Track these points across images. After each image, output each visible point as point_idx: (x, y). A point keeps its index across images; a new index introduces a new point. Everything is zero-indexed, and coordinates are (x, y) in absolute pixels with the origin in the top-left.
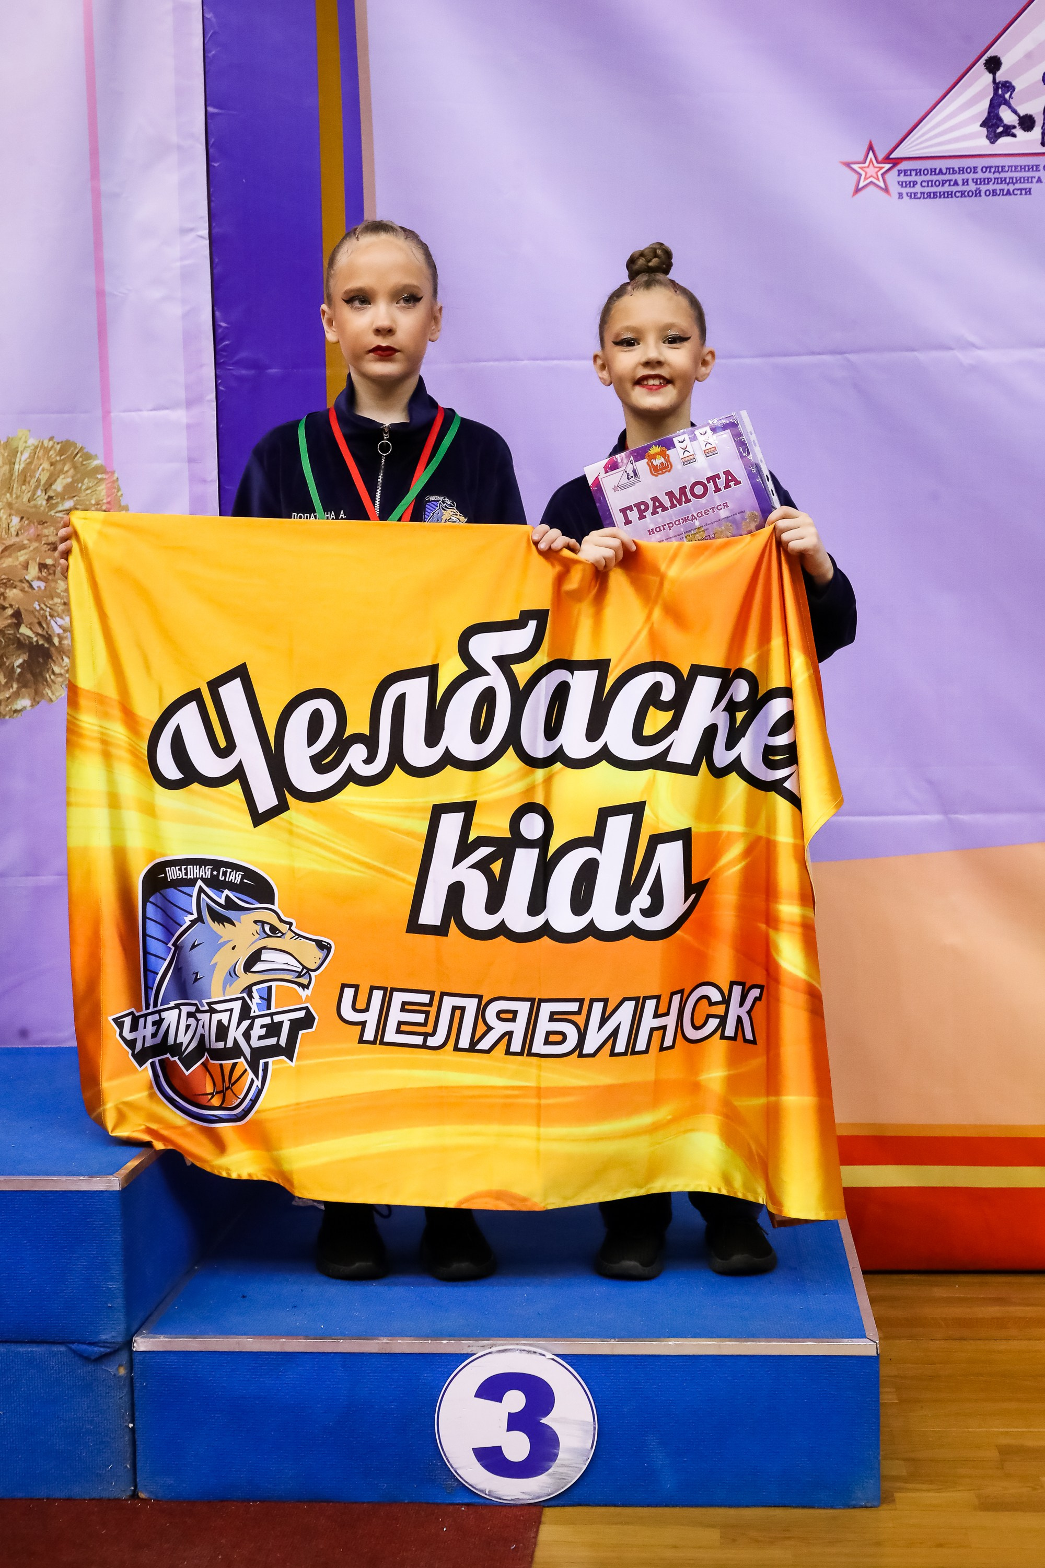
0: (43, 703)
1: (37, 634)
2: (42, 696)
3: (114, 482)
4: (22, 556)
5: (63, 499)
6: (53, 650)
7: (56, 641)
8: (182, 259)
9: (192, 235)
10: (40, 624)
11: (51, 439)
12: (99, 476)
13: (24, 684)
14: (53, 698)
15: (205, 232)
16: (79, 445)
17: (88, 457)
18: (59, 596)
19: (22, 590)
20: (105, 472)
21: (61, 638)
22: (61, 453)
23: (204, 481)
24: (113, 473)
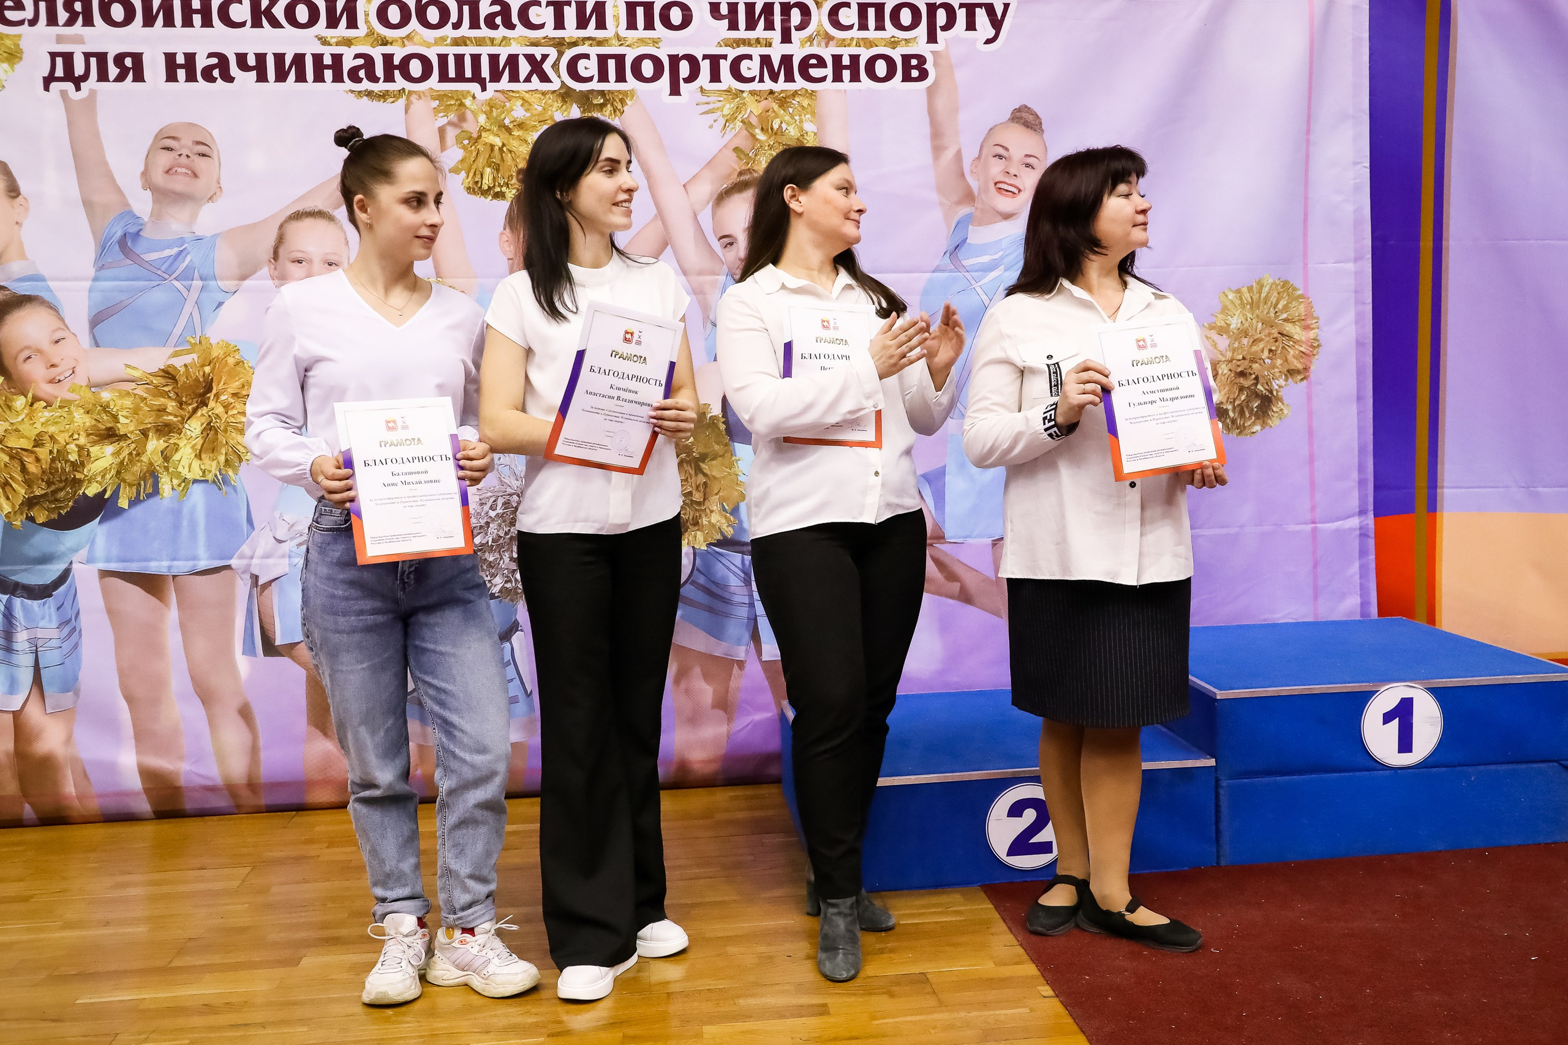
0: (1267, 428)
1: (1266, 389)
2: (1267, 424)
3: (1309, 303)
4: (1261, 345)
5: (1282, 313)
6: (1273, 398)
7: (1275, 393)
8: (1355, 179)
9: (1359, 167)
10: (1267, 383)
11: (1279, 279)
12: (1301, 300)
13: (1257, 418)
14: (1272, 425)
15: (1368, 165)
16: (1291, 283)
17: (1295, 289)
18: (1277, 367)
19: (1260, 364)
20: (1305, 298)
21: (1277, 390)
22: (1283, 287)
23: (1364, 303)
24: (1309, 298)
